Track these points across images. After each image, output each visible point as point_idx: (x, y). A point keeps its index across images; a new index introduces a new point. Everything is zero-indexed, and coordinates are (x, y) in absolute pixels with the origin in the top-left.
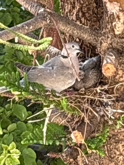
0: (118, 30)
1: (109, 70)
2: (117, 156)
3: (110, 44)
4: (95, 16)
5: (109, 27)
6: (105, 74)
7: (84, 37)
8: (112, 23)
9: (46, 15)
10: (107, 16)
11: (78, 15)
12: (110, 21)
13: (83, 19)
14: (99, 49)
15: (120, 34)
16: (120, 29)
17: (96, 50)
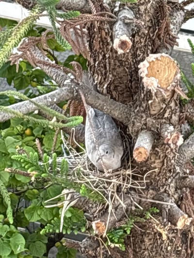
0: (154, 109)
1: (141, 154)
2: (142, 251)
3: (144, 124)
4: (129, 90)
5: (144, 105)
6: (136, 159)
7: (115, 115)
8: (148, 101)
9: (73, 86)
10: (143, 93)
11: (110, 88)
12: (146, 98)
13: (114, 93)
14: (130, 129)
15: (155, 114)
16: (156, 108)
17: (127, 129)
